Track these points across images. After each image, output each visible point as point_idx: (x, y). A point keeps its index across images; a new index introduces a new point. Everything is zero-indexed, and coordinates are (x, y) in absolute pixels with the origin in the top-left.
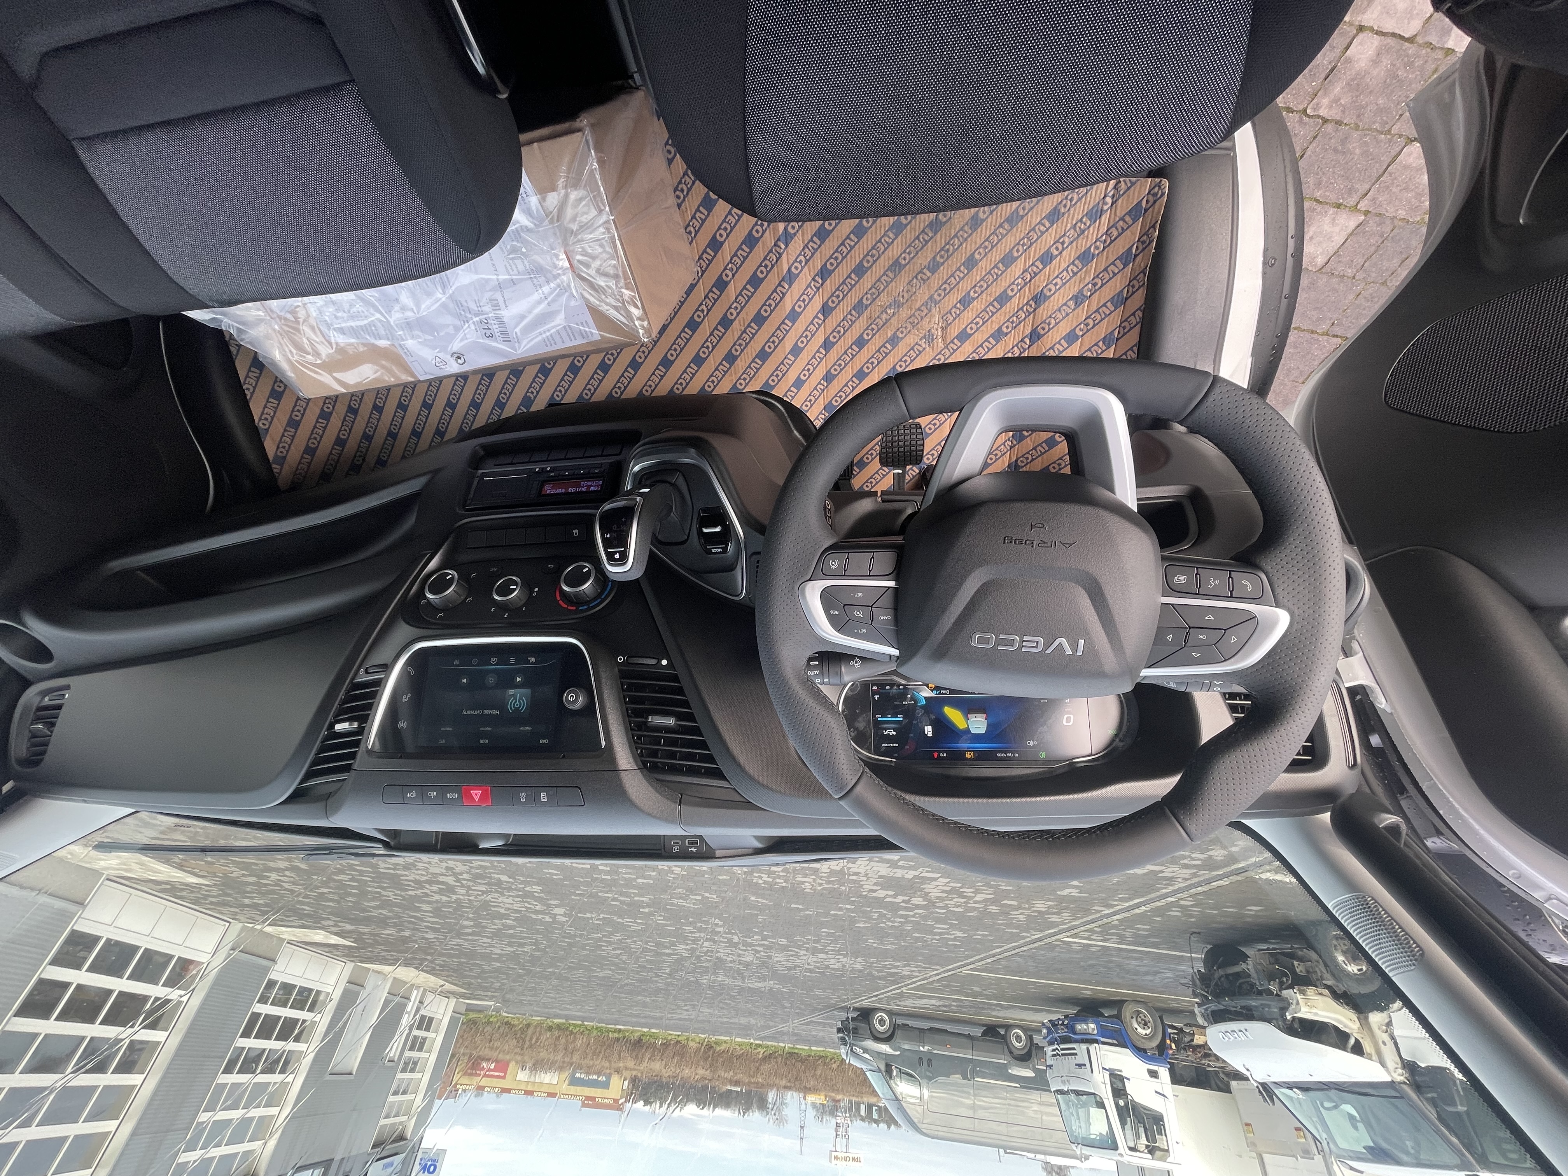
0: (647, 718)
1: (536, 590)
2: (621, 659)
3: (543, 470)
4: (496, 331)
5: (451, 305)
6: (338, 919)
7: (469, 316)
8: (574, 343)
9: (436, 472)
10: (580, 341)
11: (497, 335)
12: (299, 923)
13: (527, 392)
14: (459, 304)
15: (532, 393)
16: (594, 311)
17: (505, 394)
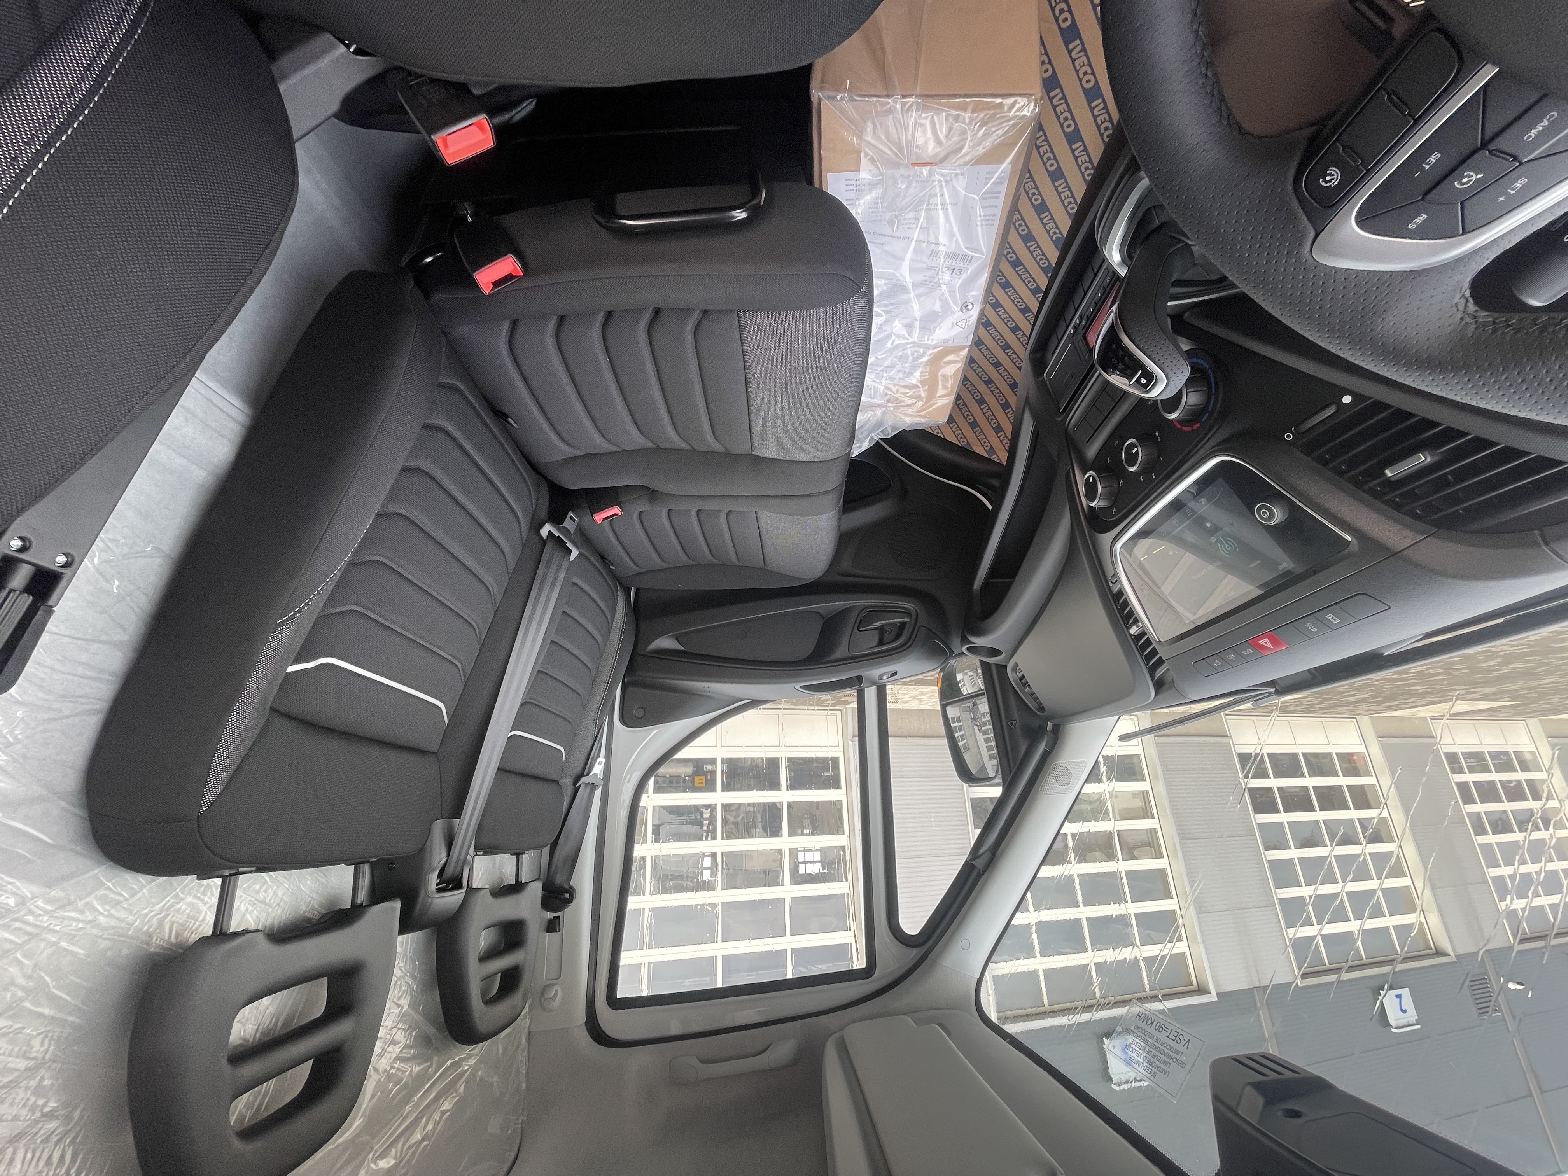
0: (1384, 475)
1: (1157, 434)
2: (1289, 436)
3: (1076, 328)
4: (958, 264)
5: (921, 290)
6: (1467, 687)
7: (936, 280)
8: (1002, 196)
9: (1027, 401)
10: (1003, 189)
11: (962, 265)
12: (1424, 702)
13: (1051, 237)
14: (923, 284)
15: (1055, 233)
16: (981, 161)
17: (1041, 259)
